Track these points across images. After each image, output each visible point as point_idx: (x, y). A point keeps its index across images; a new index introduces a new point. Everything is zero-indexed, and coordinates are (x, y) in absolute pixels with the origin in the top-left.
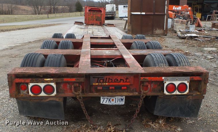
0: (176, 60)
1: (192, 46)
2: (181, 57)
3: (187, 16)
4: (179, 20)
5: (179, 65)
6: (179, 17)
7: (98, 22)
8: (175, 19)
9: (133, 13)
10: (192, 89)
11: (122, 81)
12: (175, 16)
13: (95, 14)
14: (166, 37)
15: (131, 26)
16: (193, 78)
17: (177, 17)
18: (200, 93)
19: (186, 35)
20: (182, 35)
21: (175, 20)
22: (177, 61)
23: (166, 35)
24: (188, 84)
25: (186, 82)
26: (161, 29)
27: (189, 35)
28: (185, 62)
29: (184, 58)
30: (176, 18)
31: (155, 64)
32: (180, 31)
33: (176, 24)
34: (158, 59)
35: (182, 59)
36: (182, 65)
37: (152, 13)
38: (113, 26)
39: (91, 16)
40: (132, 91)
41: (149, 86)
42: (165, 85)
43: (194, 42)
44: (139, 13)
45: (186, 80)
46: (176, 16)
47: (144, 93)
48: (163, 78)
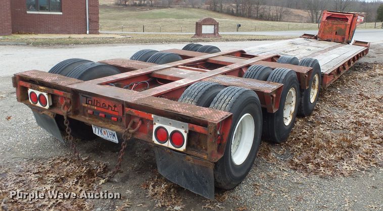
5: (212, 105)
7: (339, 37)
11: (110, 109)
13: (336, 24)
16: (193, 127)
22: (215, 99)
24: (185, 135)
25: (182, 131)
28: (224, 102)
35: (226, 97)
36: (216, 105)
39: (329, 26)
45: (183, 127)
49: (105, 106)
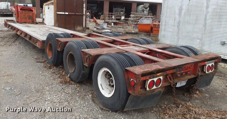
7: (30, 21)
9: (58, 13)
13: (27, 13)
15: (57, 24)
23: (85, 31)
25: (213, 64)
26: (81, 26)
37: (74, 14)
38: (44, 24)
39: (23, 14)
44: (63, 13)
45: (213, 62)
48: (206, 62)
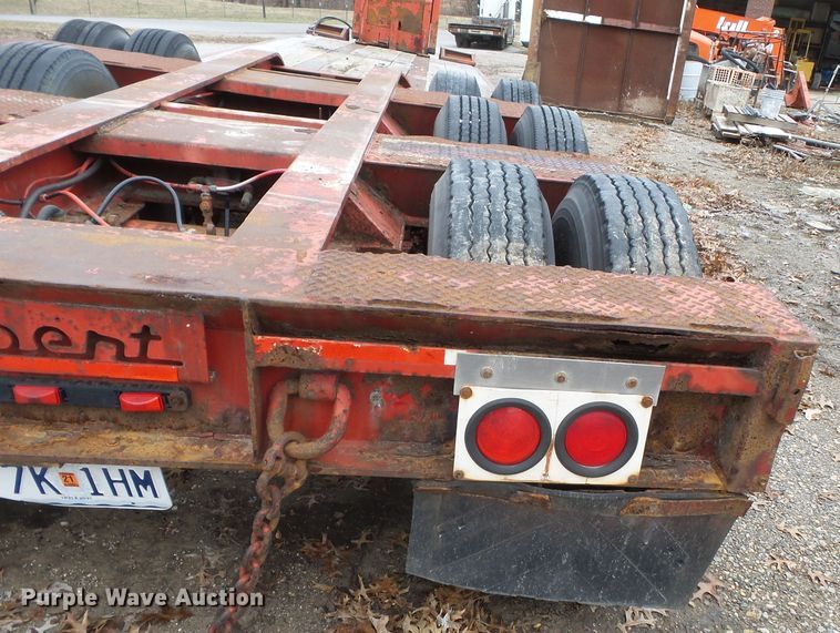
0: (606, 222)
1: (757, 175)
2: (646, 203)
3: (761, 60)
4: (729, 69)
5: (621, 262)
6: (732, 59)
7: (409, 35)
8: (716, 66)
9: (552, 14)
10: (677, 444)
11: (107, 353)
12: (719, 54)
13: (396, 1)
14: (667, 127)
15: (538, 69)
16: (687, 376)
17: (726, 58)
18: (729, 481)
19: (742, 129)
20: (730, 128)
21: (713, 69)
22: (615, 233)
23: (669, 123)
24: (643, 419)
25: (630, 401)
26: (654, 96)
27: (754, 129)
28: (665, 244)
29: (665, 215)
30: (721, 60)
31: (450, 237)
32: (725, 111)
33: (717, 83)
34: (480, 200)
35: (652, 221)
36: (639, 260)
37: (628, 24)
38: (467, 60)
39: (379, 4)
40: (218, 430)
41: (340, 410)
42: (466, 411)
43: (769, 157)
44: (578, 18)
45: (632, 384)
46: (721, 55)
47: (293, 460)
48: (451, 356)
49: (66, 341)
